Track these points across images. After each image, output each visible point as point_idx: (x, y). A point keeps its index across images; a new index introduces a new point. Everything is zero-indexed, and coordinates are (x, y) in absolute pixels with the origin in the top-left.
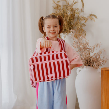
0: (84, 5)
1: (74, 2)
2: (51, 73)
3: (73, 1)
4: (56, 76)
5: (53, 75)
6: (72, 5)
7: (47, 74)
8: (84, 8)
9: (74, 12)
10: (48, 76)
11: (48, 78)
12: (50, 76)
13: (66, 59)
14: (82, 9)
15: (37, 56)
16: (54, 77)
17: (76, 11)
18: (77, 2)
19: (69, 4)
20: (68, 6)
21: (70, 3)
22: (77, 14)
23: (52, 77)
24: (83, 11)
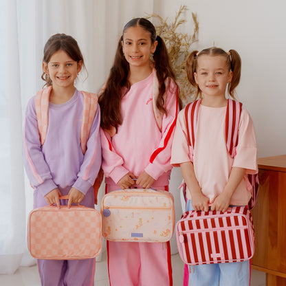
0: (199, 26)
1: (178, 20)
2: (218, 251)
3: (176, 19)
4: (227, 257)
5: (221, 255)
6: (174, 26)
7: (210, 252)
8: (198, 32)
9: (179, 43)
10: (212, 256)
11: (211, 259)
12: (215, 255)
13: (245, 227)
14: (194, 36)
15: (190, 219)
16: (223, 258)
17: (183, 41)
18: (183, 21)
19: (166, 25)
20: (166, 28)
21: (169, 23)
22: (184, 47)
23: (219, 259)
24: (197, 41)
